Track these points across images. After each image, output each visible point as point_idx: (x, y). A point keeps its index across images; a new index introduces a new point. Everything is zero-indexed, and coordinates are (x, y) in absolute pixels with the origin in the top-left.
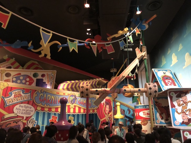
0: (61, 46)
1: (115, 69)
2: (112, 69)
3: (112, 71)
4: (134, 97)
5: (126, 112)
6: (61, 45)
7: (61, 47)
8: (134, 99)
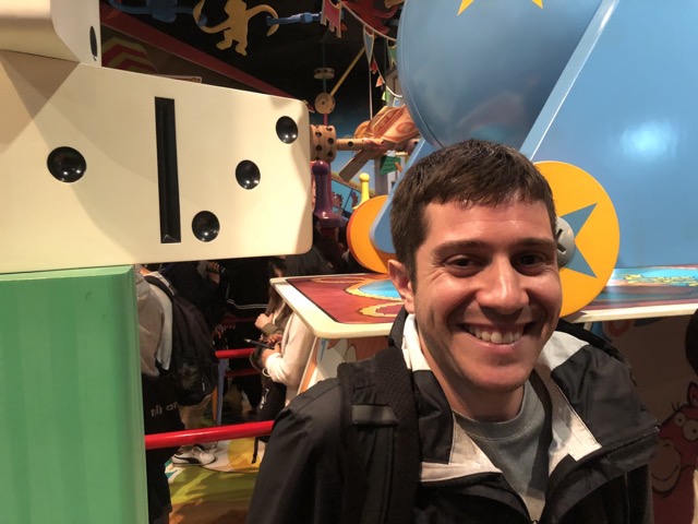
0: (276, 22)
1: (329, 70)
2: (322, 69)
3: (317, 76)
4: (386, 156)
5: (344, 201)
6: (276, 16)
7: (278, 26)
8: (386, 163)
